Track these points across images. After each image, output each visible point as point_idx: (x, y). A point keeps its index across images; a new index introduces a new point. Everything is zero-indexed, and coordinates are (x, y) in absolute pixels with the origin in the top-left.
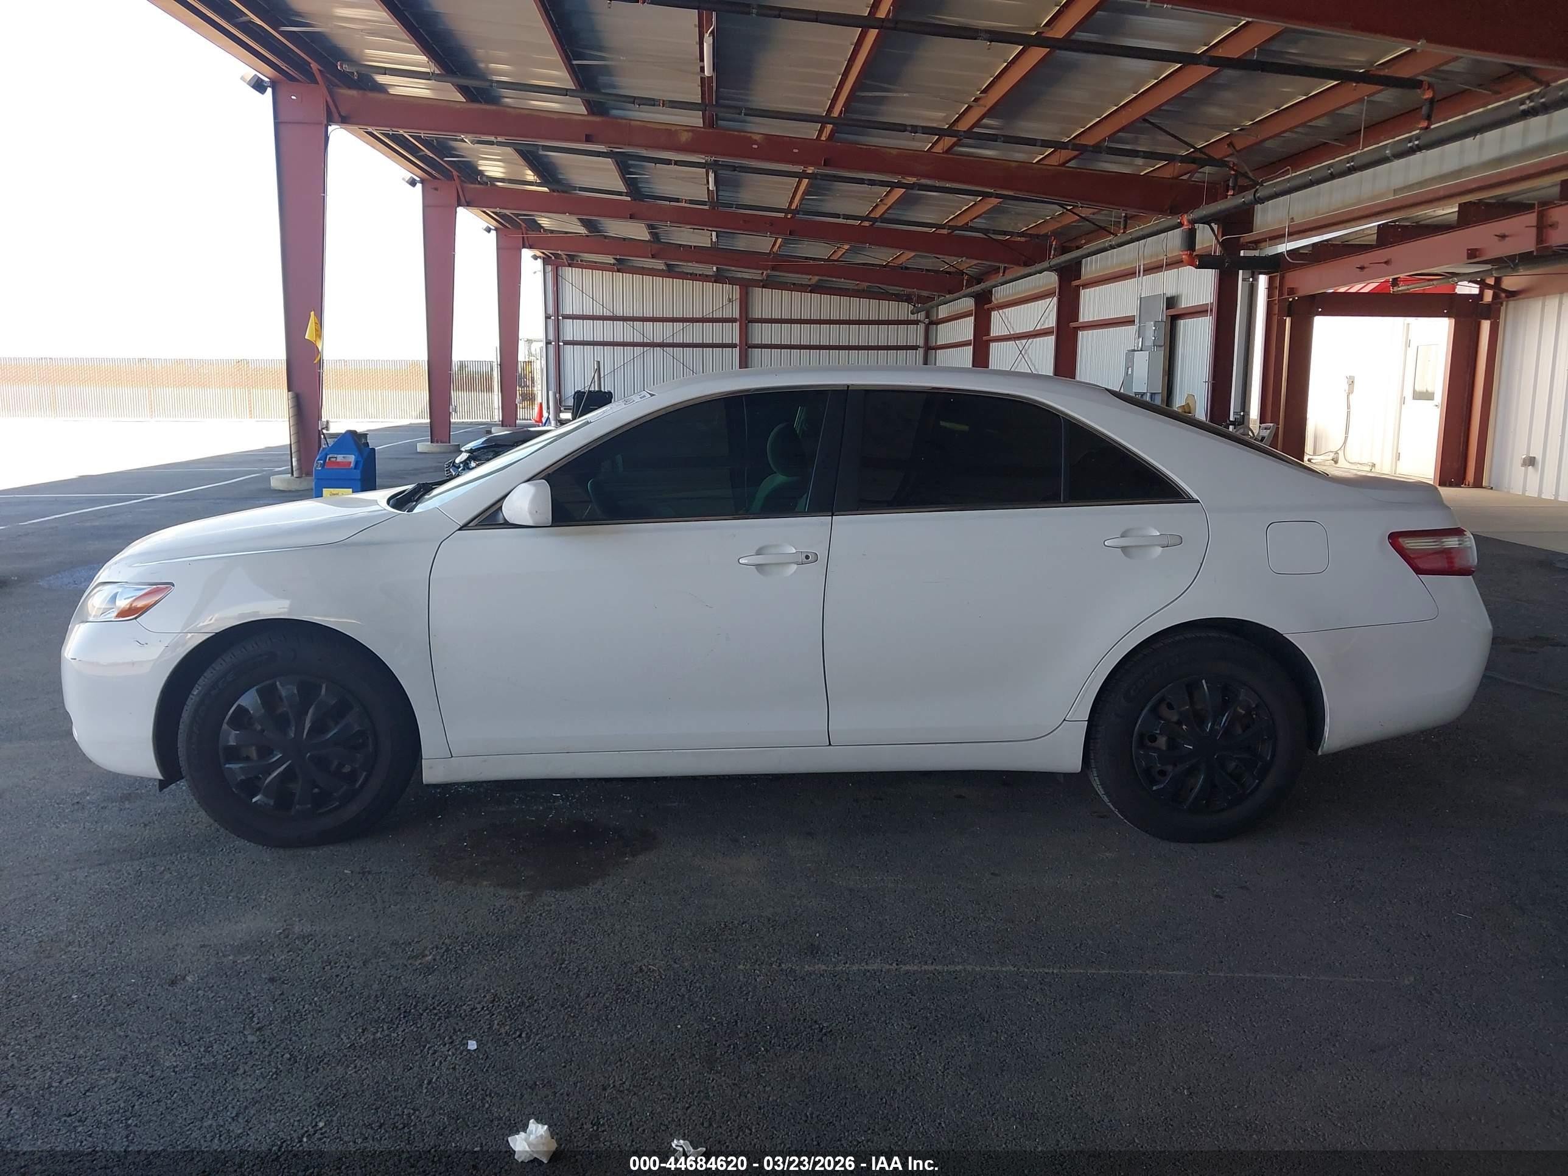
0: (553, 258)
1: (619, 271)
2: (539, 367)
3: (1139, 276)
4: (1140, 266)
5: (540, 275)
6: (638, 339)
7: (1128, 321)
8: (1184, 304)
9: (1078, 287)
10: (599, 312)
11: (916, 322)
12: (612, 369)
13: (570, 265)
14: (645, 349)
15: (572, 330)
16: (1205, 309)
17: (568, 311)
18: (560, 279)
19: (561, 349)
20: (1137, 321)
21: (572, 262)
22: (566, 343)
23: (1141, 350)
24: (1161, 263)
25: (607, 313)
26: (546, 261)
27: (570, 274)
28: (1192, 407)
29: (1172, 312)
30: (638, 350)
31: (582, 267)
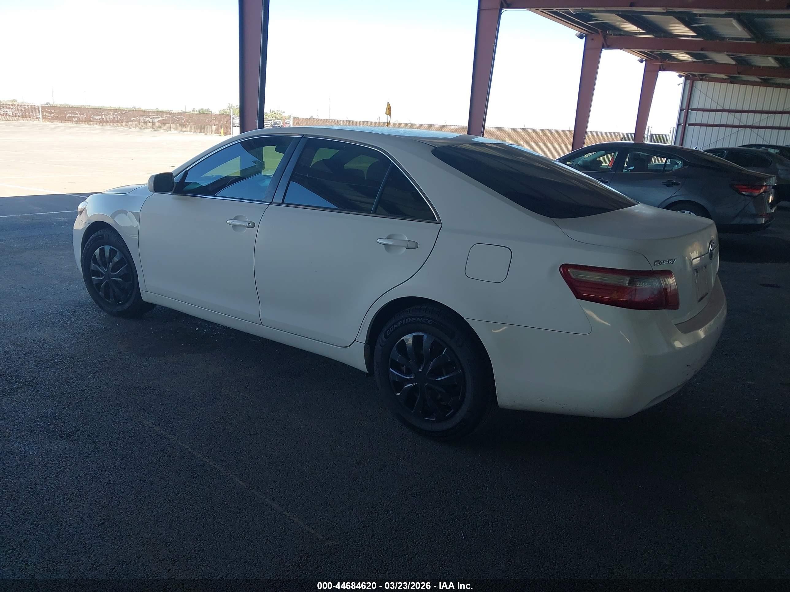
0: (691, 76)
1: (731, 83)
2: (671, 139)
5: (681, 87)
6: (737, 123)
10: (714, 107)
12: (716, 141)
13: (701, 80)
14: (740, 129)
15: (695, 117)
17: (694, 105)
18: (694, 88)
19: (687, 128)
21: (702, 78)
22: (690, 125)
25: (719, 108)
26: (687, 78)
27: (700, 85)
30: (735, 130)
31: (709, 81)
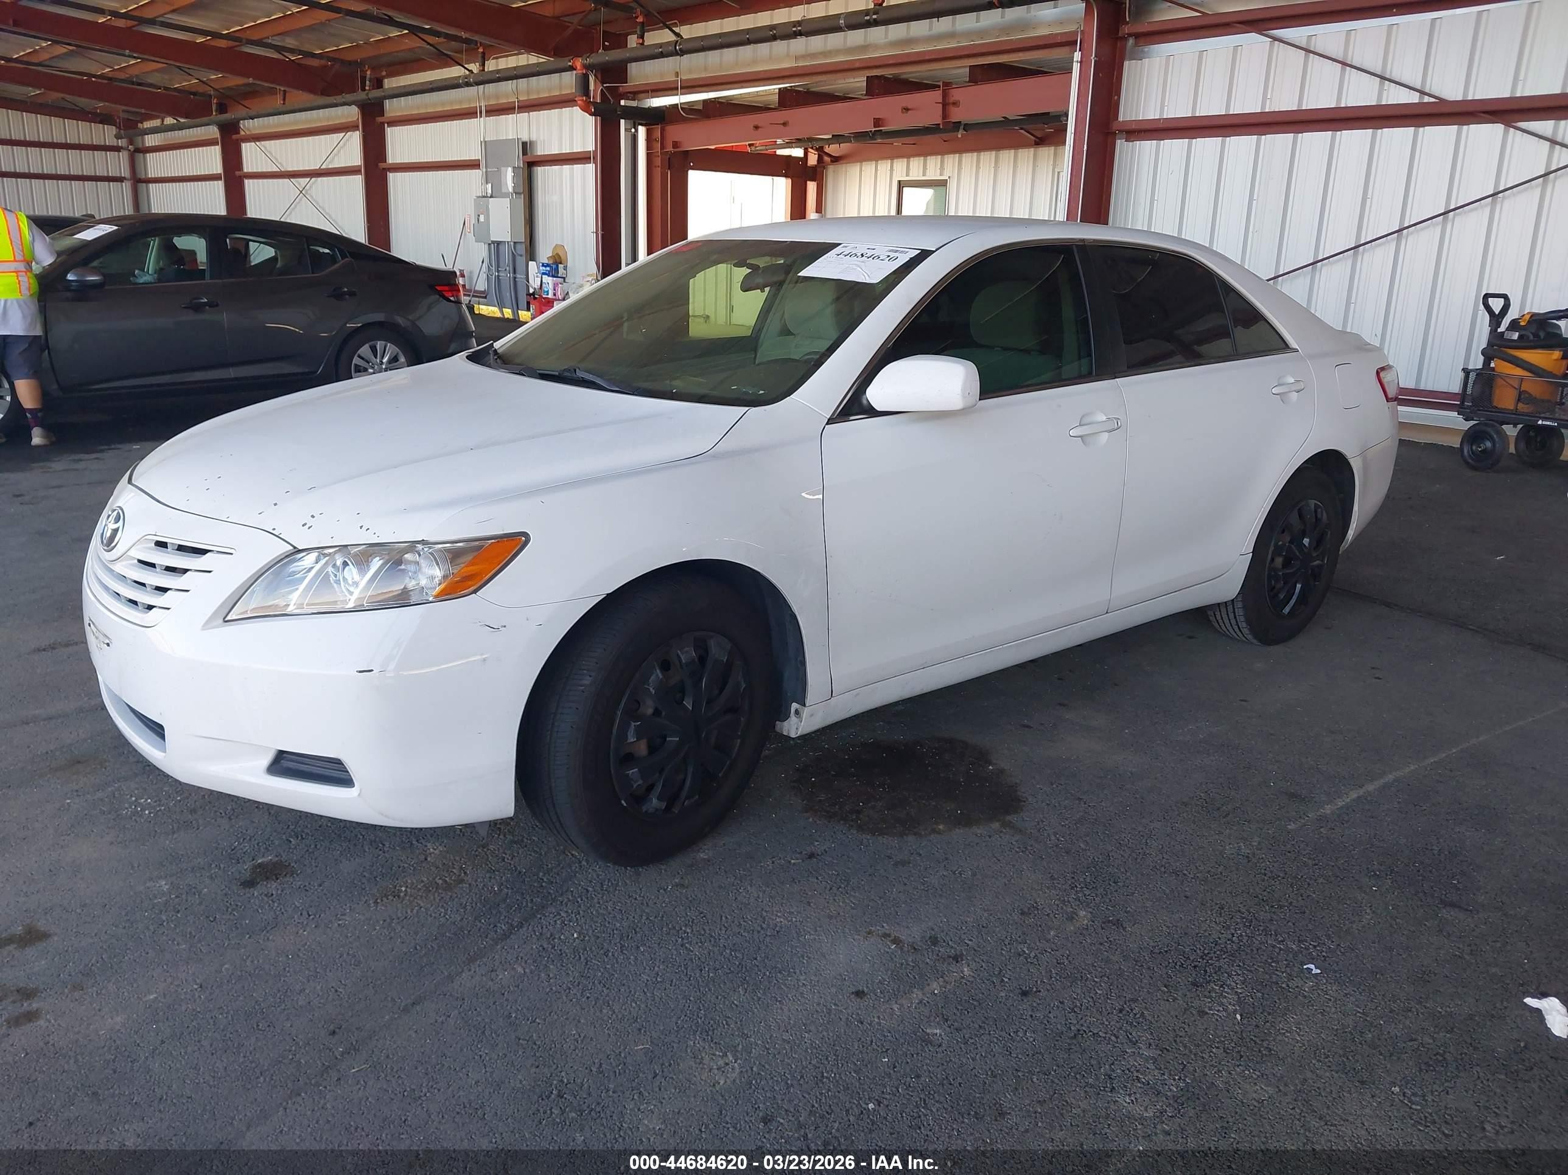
3: (481, 117)
4: (481, 107)
7: (473, 165)
8: (541, 151)
9: (383, 124)
11: (117, 149)
16: (588, 156)
20: (483, 164)
23: (491, 197)
24: (513, 105)
28: (562, 258)
29: (529, 159)
